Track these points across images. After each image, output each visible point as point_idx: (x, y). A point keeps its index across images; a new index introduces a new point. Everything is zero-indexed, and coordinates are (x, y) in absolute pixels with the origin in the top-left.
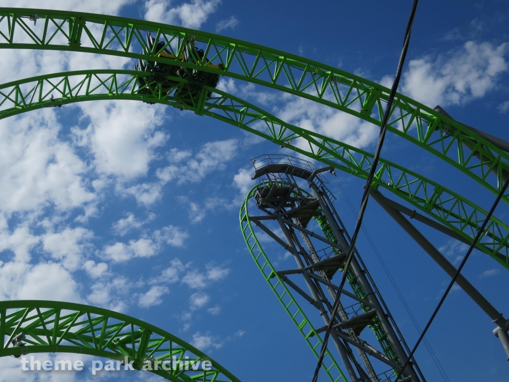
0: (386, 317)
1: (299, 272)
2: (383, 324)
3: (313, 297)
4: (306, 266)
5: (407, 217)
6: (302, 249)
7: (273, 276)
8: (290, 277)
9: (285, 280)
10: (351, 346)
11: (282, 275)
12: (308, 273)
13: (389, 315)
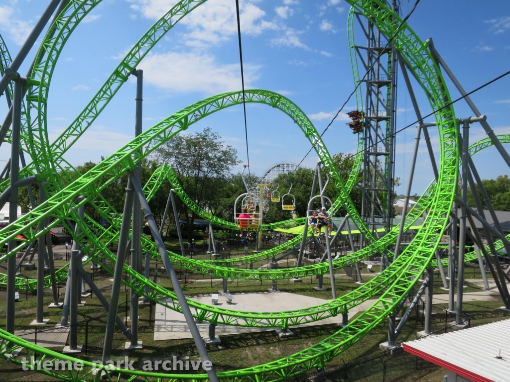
0: (394, 86)
1: (366, 49)
2: (391, 89)
3: (367, 64)
4: (371, 47)
5: (406, 67)
6: (373, 36)
7: (353, 47)
8: (360, 50)
9: (358, 51)
10: (372, 93)
11: (357, 48)
12: (370, 51)
13: (396, 86)
